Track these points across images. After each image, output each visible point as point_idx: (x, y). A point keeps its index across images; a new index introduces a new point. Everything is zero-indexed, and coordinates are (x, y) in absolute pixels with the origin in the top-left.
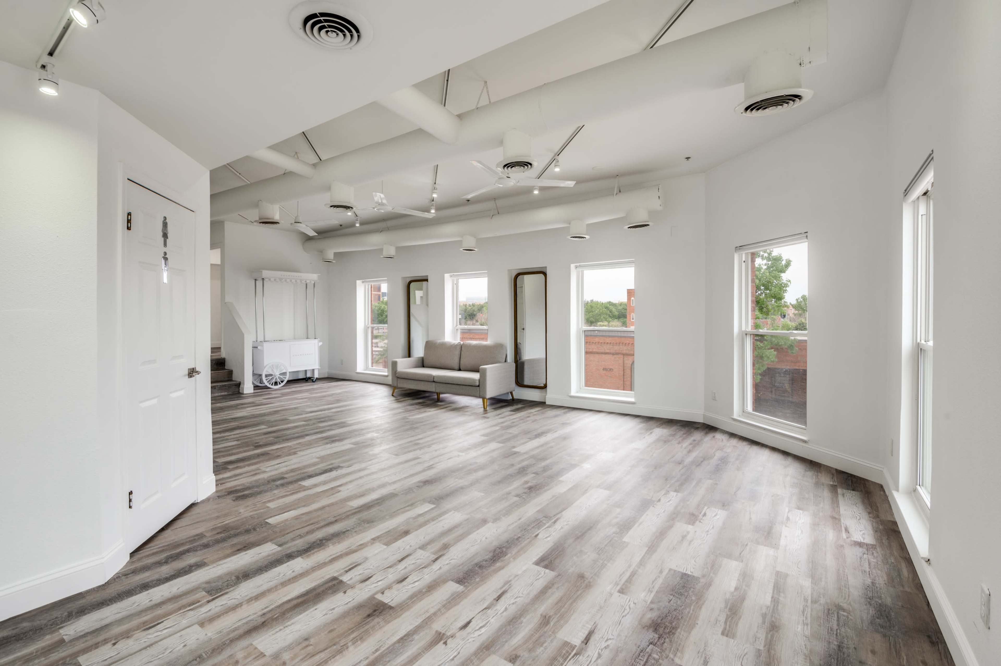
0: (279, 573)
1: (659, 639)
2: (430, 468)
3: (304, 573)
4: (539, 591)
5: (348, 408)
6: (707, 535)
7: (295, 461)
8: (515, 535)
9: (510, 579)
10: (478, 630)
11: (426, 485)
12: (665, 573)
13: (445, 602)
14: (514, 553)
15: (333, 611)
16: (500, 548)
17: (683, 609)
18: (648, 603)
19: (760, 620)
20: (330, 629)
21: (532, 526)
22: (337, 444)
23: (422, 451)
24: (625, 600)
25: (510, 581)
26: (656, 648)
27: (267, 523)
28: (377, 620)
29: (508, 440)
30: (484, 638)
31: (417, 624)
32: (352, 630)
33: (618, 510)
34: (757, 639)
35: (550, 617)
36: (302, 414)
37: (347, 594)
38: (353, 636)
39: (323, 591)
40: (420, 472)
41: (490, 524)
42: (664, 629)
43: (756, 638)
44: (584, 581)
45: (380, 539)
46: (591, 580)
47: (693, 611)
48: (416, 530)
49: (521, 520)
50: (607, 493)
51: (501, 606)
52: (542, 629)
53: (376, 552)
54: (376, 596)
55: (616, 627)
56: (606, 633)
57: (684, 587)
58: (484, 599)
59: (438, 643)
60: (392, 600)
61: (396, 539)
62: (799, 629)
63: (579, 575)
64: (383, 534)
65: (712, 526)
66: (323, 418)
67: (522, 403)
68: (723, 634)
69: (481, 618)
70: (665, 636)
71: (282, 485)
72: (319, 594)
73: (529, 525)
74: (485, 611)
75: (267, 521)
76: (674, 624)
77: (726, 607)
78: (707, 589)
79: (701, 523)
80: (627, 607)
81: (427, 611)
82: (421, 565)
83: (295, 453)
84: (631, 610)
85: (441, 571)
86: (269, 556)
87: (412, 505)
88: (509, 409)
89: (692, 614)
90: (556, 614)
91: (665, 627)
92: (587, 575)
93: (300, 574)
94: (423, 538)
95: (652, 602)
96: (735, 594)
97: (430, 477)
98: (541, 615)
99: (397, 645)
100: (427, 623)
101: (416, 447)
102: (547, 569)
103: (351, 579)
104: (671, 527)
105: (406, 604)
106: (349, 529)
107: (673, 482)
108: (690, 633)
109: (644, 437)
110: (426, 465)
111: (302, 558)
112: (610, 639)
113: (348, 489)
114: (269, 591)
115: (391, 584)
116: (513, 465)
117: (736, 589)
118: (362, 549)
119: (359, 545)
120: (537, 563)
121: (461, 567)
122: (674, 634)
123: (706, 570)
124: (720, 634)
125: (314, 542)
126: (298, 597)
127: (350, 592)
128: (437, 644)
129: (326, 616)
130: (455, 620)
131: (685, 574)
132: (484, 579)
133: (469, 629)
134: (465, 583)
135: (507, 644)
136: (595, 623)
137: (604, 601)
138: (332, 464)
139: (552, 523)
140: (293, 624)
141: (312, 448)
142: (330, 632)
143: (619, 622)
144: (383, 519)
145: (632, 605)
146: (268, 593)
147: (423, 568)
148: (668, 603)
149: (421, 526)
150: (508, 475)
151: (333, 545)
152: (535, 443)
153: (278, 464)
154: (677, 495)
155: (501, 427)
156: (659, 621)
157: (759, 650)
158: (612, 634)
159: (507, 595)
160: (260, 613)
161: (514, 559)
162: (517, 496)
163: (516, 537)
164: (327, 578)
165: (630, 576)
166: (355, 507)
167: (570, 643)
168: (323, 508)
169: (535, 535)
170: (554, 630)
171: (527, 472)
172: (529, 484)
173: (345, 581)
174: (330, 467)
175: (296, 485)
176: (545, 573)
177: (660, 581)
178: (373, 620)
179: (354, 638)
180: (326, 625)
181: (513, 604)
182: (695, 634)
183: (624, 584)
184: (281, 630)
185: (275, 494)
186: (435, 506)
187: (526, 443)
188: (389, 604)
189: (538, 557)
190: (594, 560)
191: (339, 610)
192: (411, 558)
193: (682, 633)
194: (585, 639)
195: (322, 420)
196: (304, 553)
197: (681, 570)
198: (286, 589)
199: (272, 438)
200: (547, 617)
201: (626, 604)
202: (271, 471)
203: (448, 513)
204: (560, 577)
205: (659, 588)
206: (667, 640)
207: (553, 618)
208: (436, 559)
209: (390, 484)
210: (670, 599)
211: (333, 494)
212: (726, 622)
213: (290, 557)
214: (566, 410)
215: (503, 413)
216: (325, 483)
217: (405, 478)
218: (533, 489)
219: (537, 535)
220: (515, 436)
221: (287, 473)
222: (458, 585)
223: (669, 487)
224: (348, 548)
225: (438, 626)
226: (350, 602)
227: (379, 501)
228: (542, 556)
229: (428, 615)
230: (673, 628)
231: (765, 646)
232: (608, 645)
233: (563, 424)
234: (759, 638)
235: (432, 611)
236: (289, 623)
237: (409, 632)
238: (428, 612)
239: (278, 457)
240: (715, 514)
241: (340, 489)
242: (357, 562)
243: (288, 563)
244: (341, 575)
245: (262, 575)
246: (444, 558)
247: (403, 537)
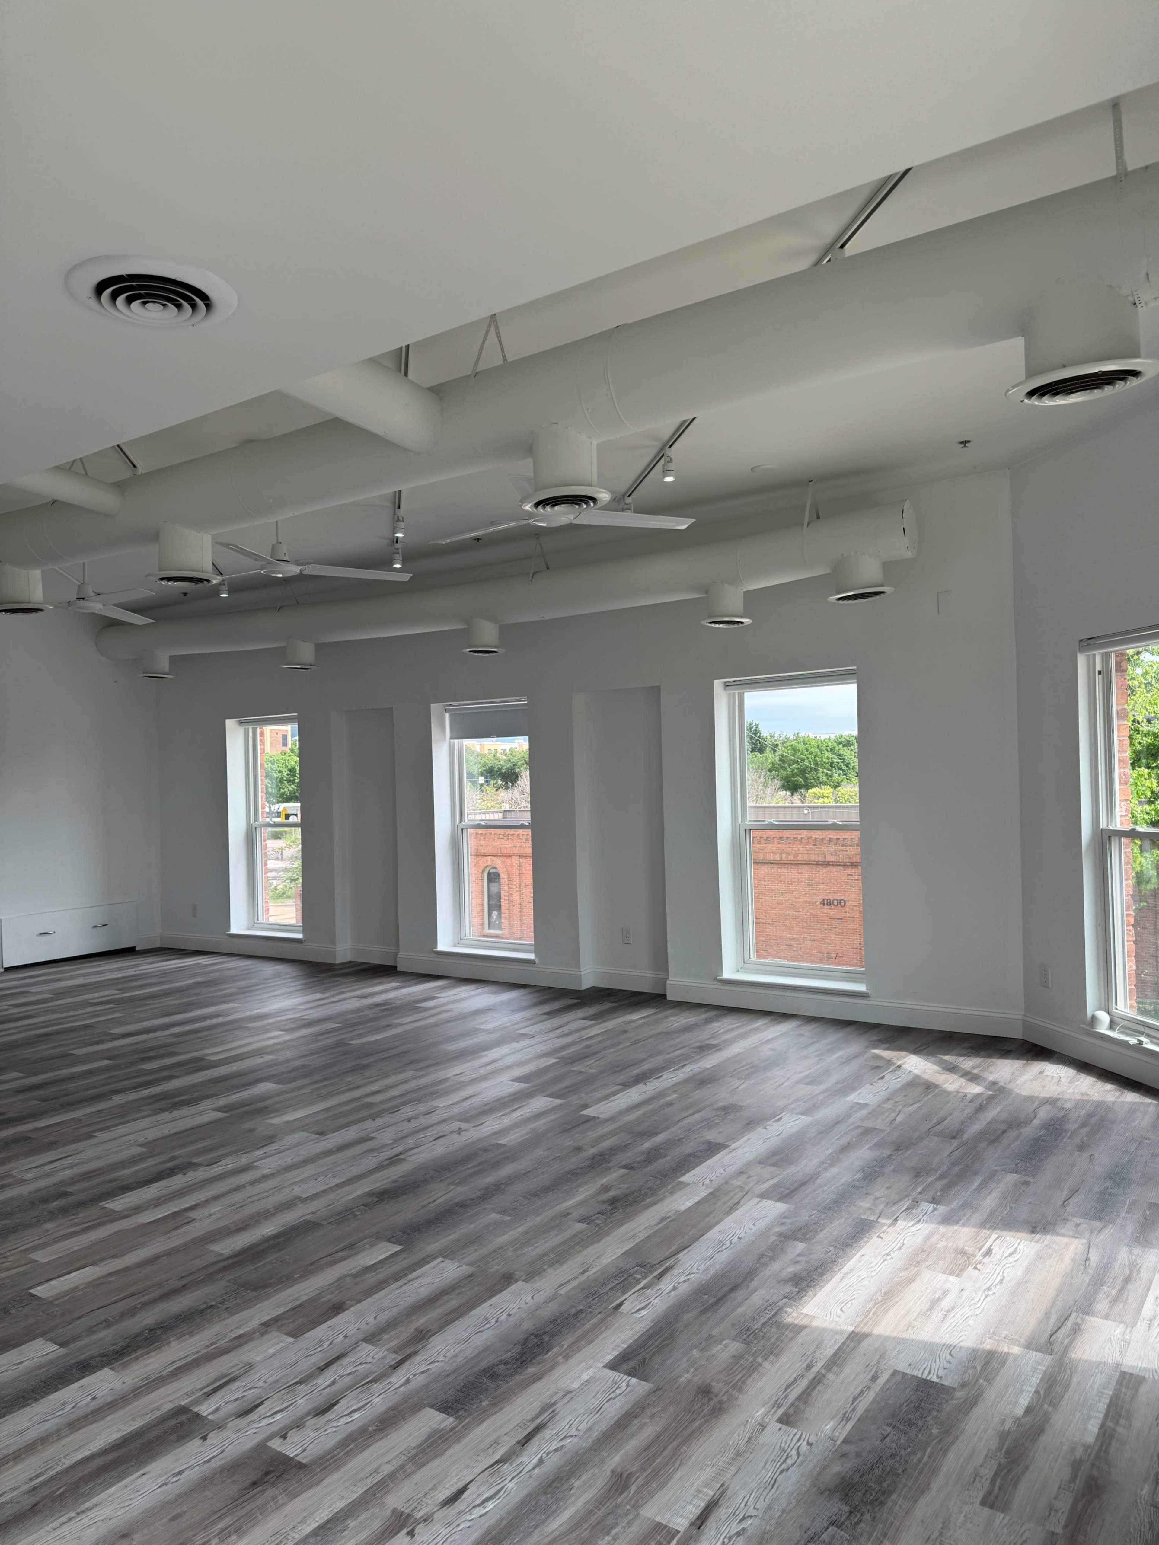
0: (64, 1404)
1: (850, 1515)
2: (395, 1160)
3: (117, 1400)
4: (612, 1423)
5: (215, 1021)
6: (986, 1297)
7: (89, 1153)
8: (573, 1307)
9: (553, 1401)
10: (479, 1505)
11: (382, 1200)
12: (882, 1380)
13: (414, 1452)
14: (566, 1344)
15: (179, 1477)
16: (536, 1336)
17: (910, 1453)
18: (839, 1442)
19: (1066, 1473)
20: (173, 1514)
21: (611, 1285)
22: (185, 1111)
23: (379, 1122)
24: (791, 1436)
25: (554, 1404)
26: (843, 1533)
27: (33, 1295)
28: (270, 1492)
29: (574, 1089)
30: (491, 1521)
31: (354, 1496)
32: (219, 1515)
33: (800, 1246)
34: (1053, 1513)
35: (630, 1475)
36: (101, 1042)
37: (208, 1441)
38: (220, 1525)
39: (158, 1438)
40: (372, 1172)
41: (520, 1283)
42: (864, 1494)
43: (1051, 1509)
44: (711, 1399)
45: (279, 1324)
46: (725, 1398)
47: (929, 1457)
48: (360, 1301)
49: (587, 1274)
50: (781, 1207)
51: (529, 1458)
52: (611, 1501)
53: (272, 1351)
54: (269, 1444)
55: (767, 1491)
56: (743, 1505)
57: (917, 1408)
58: (496, 1443)
59: (396, 1534)
60: (304, 1450)
61: (315, 1323)
62: (1144, 1492)
63: (699, 1388)
64: (287, 1311)
65: (999, 1278)
66: (152, 1049)
67: (611, 998)
68: (983, 1503)
69: (487, 1481)
70: (864, 1509)
71: (64, 1211)
72: (150, 1442)
73: (603, 1285)
74: (496, 1467)
75: (31, 1291)
76: (885, 1485)
77: (999, 1449)
78: (966, 1414)
79: (977, 1271)
80: (794, 1452)
81: (376, 1471)
82: (366, 1376)
83: (89, 1136)
84: (800, 1458)
85: (411, 1386)
86: (40, 1367)
87: (351, 1246)
88: (581, 1013)
89: (926, 1464)
90: (643, 1469)
91: (866, 1491)
92: (717, 1386)
93: (108, 1404)
94: (372, 1318)
95: (846, 1441)
96: (1025, 1420)
97: (395, 1181)
98: (613, 1472)
99: (312, 1540)
100: (375, 1495)
101: (364, 1113)
102: (634, 1376)
103: (217, 1409)
104: (911, 1280)
105: (332, 1458)
106: (213, 1303)
107: (930, 1179)
108: (916, 1501)
109: (883, 1077)
110: (386, 1154)
111: (112, 1369)
112: (751, 1517)
113: (210, 1215)
114: (44, 1440)
115: (302, 1418)
116: (579, 1149)
117: (1028, 1410)
118: (241, 1345)
119: (235, 1338)
120: (613, 1366)
121: (450, 1379)
122: (882, 1504)
123: (970, 1371)
124: (978, 1502)
125: (138, 1335)
126: (105, 1452)
127: (214, 1438)
128: (394, 1536)
129: (164, 1488)
130: (434, 1488)
131: (926, 1381)
132: (498, 1403)
133: (460, 1505)
134: (458, 1411)
135: (537, 1531)
136: (722, 1485)
137: (746, 1439)
138: (174, 1158)
139: (654, 1277)
140: (96, 1505)
141: (128, 1122)
142: (173, 1519)
143: (772, 1482)
144: (288, 1280)
145: (804, 1448)
146: (42, 1444)
147: (370, 1382)
148: (878, 1442)
149: (370, 1292)
150: (568, 1173)
151: (178, 1339)
152: (634, 1095)
153: (52, 1162)
154: (935, 1209)
155: (561, 1058)
156: (856, 1478)
157: (1053, 1533)
158: (754, 1508)
159: (547, 1433)
160: (25, 1487)
161: (567, 1357)
162: (583, 1220)
163: (573, 1311)
164: (166, 1410)
165: (808, 1388)
166: (227, 1255)
167: (666, 1526)
168: (154, 1259)
169: (614, 1304)
170: (637, 1501)
171: (611, 1164)
172: (612, 1193)
173: (204, 1414)
174: (170, 1165)
175: (92, 1212)
176: (628, 1386)
177: (871, 1396)
178: (263, 1491)
179: (223, 1530)
180: (164, 1505)
181: (556, 1450)
182: (925, 1506)
183: (792, 1405)
184: (70, 1519)
185: (48, 1230)
186: (400, 1247)
187: (614, 1094)
188: (297, 1458)
189: (616, 1353)
190: (734, 1356)
191: (192, 1475)
192: (346, 1361)
193: (899, 1503)
194: (699, 1518)
195: (151, 1054)
196: (116, 1360)
197: (918, 1373)
198: (79, 1435)
199: (37, 1102)
200: (624, 1476)
201: (792, 1445)
202: (37, 1178)
203: (428, 1263)
204: (659, 1393)
205: (866, 1410)
206: (867, 1516)
207: (637, 1478)
208: (400, 1363)
209: (304, 1201)
210: (885, 1434)
211: (177, 1228)
212: (993, 1480)
213: (86, 1368)
214: (712, 1014)
215: (567, 1024)
216: (157, 1202)
217: (338, 1186)
218: (618, 1204)
219: (621, 1304)
220: (590, 1080)
221: (73, 1181)
222: (443, 1416)
223: (920, 1193)
224: (212, 1344)
225: (395, 1500)
226: (214, 1457)
227: (277, 1241)
228: (625, 1350)
229: (378, 1478)
230: (884, 1493)
231: (1066, 1527)
232: (744, 1529)
233: (700, 1047)
234: (1057, 1511)
235: (387, 1469)
236: (88, 1505)
237: (337, 1513)
238: (378, 1473)
239: (52, 1145)
240: (1011, 1250)
241: (192, 1214)
242: (230, 1374)
243: (82, 1382)
244: (196, 1402)
245: (28, 1409)
246: (418, 1359)
247: (330, 1318)
